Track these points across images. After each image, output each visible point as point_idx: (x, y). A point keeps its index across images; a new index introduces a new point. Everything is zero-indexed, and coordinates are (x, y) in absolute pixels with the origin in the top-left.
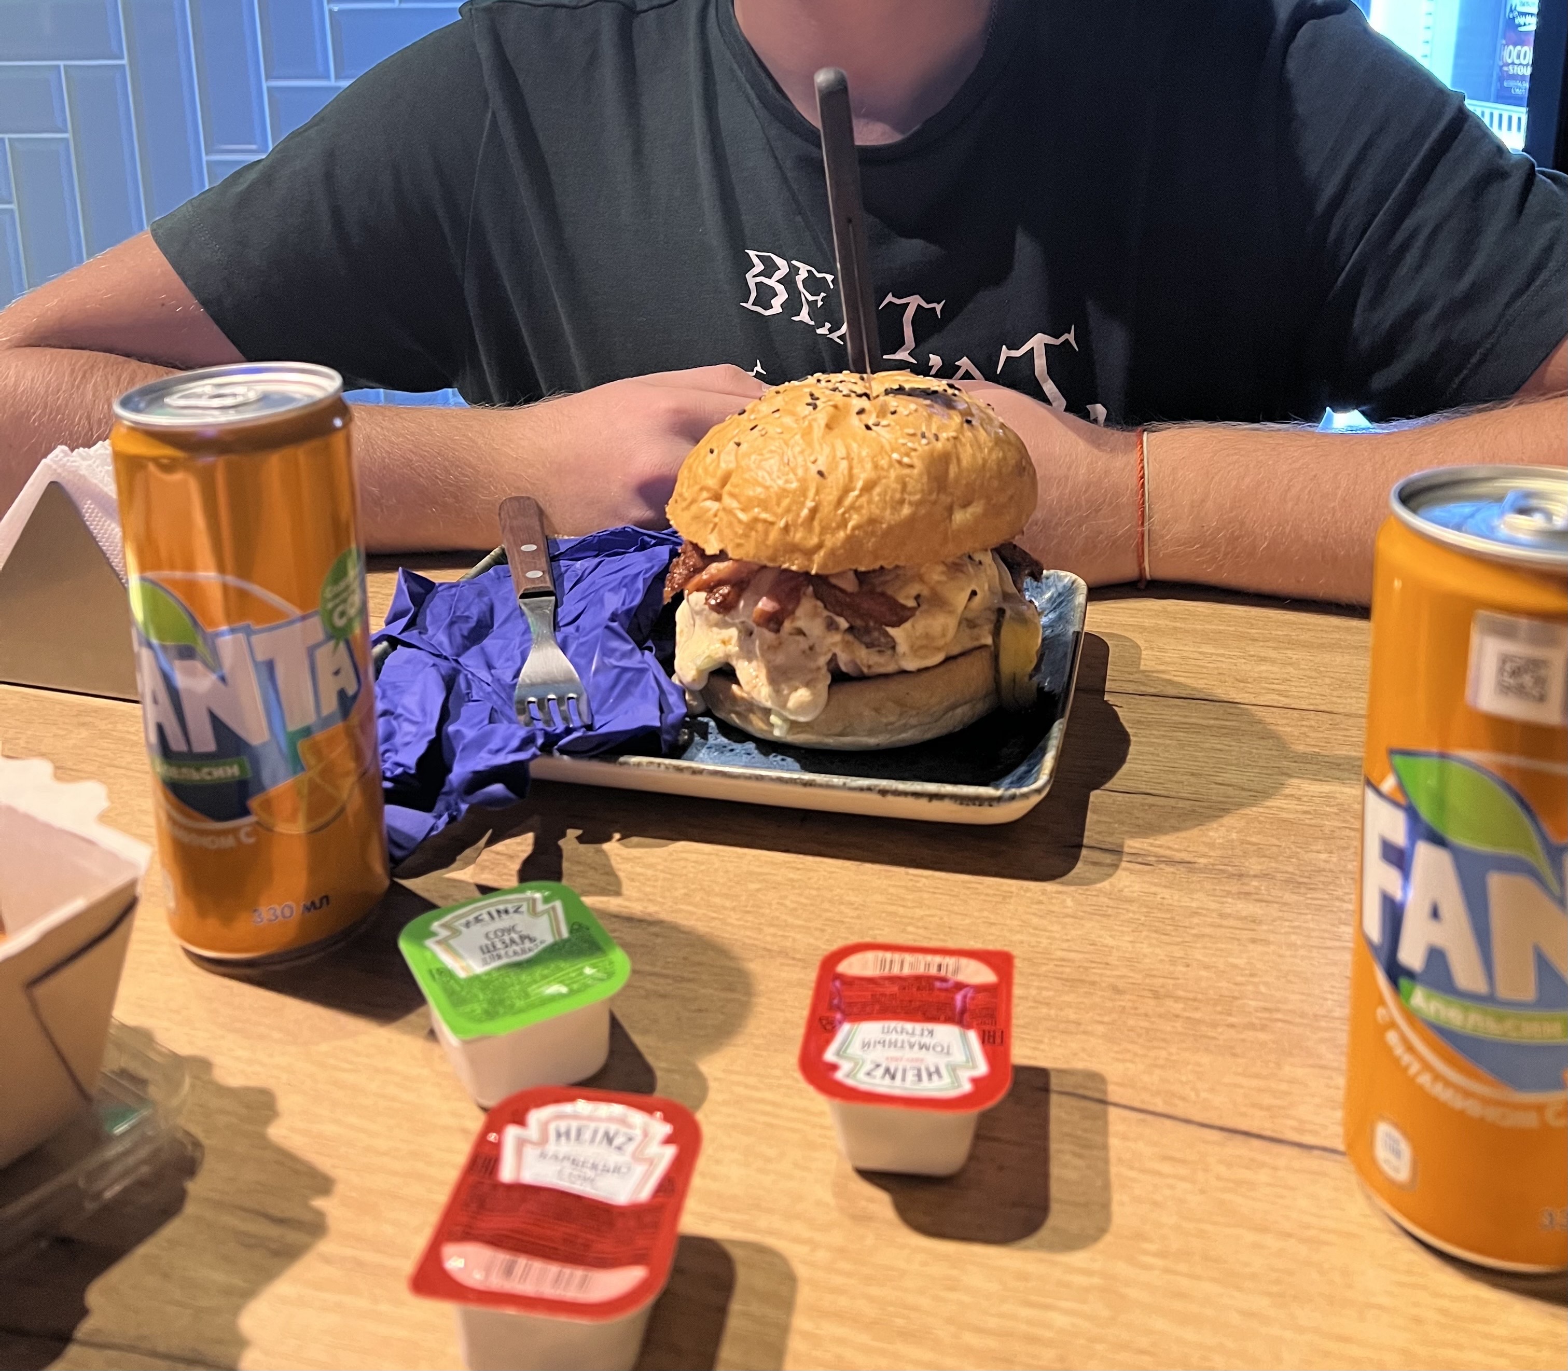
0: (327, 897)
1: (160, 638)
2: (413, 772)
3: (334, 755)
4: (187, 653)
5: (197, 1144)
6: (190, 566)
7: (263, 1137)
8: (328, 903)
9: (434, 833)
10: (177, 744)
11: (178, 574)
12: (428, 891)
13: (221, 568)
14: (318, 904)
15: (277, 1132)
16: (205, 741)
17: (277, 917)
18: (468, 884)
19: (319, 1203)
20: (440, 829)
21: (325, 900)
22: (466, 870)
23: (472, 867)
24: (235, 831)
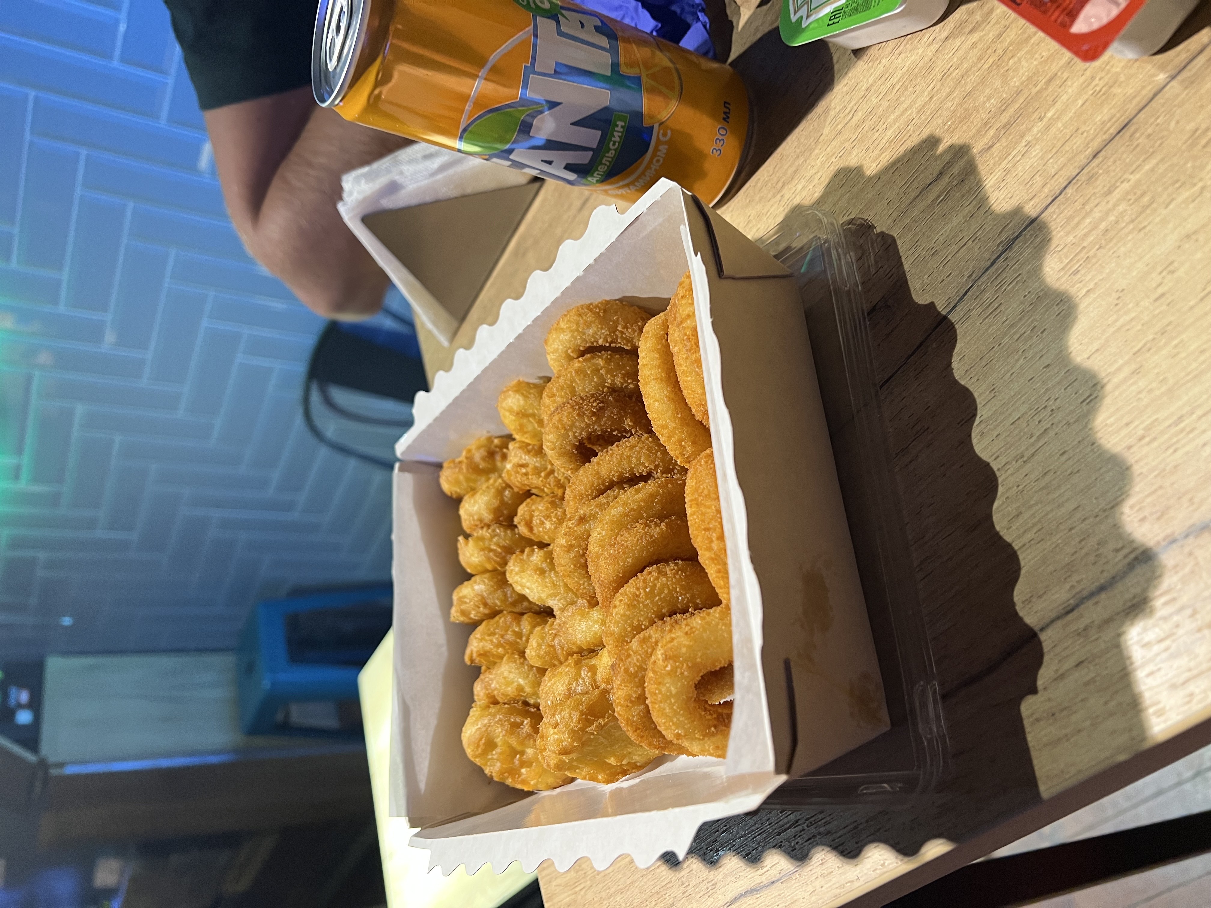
0: (725, 103)
1: (507, 143)
2: (660, 25)
3: (638, 55)
4: (526, 128)
5: (851, 222)
6: (465, 98)
7: (870, 178)
8: (729, 104)
9: (708, 26)
10: (584, 158)
11: (468, 107)
12: (745, 43)
13: (475, 77)
14: (727, 110)
15: (871, 169)
16: (592, 136)
17: (723, 140)
18: (754, 13)
19: (941, 148)
20: (707, 21)
21: (727, 105)
22: (742, 14)
23: (742, 9)
24: (659, 142)
